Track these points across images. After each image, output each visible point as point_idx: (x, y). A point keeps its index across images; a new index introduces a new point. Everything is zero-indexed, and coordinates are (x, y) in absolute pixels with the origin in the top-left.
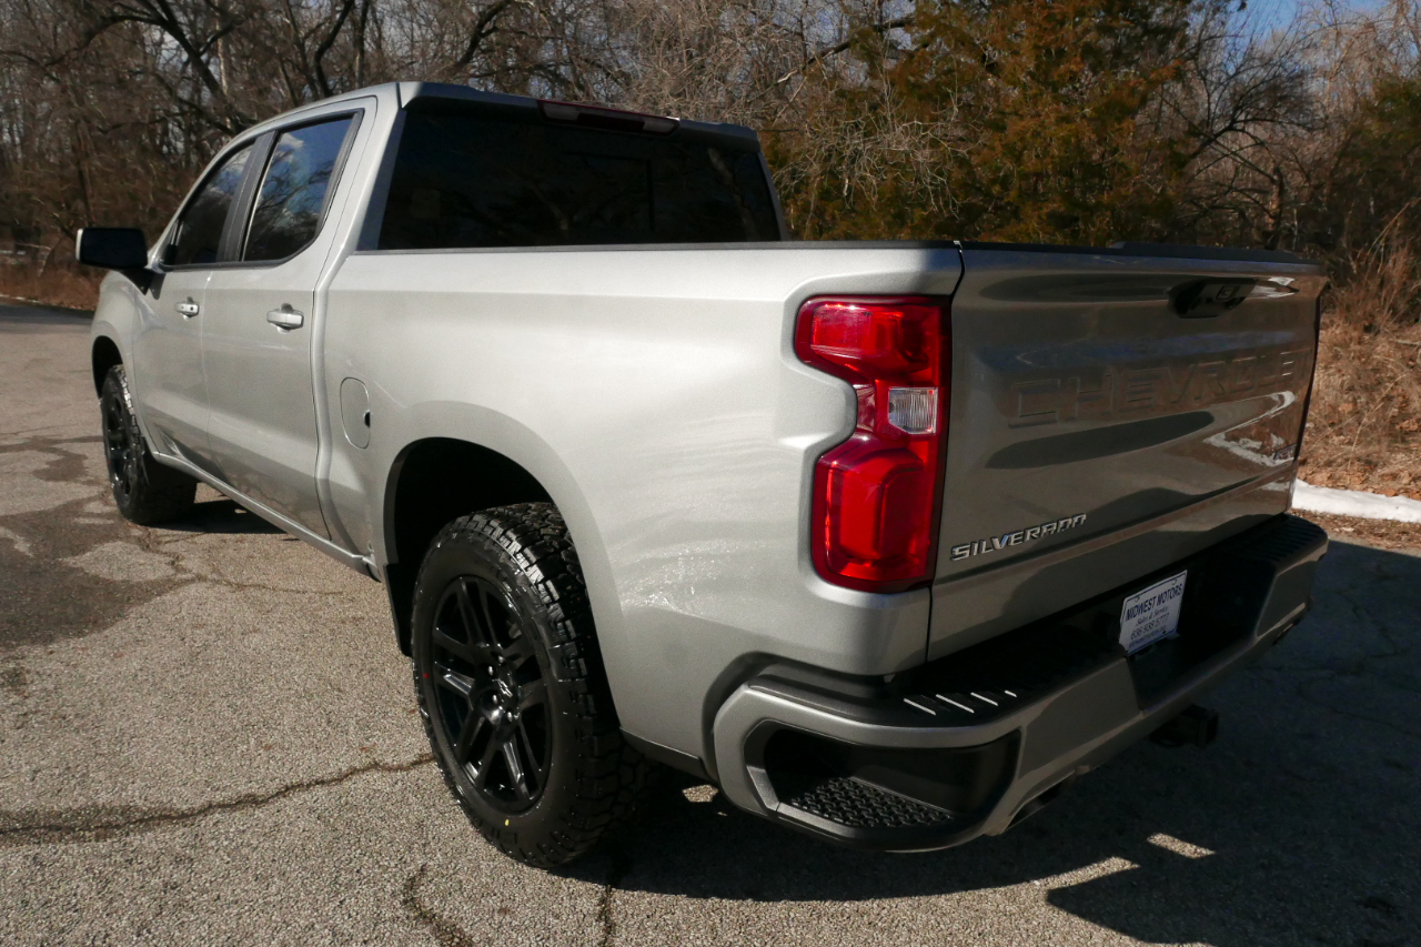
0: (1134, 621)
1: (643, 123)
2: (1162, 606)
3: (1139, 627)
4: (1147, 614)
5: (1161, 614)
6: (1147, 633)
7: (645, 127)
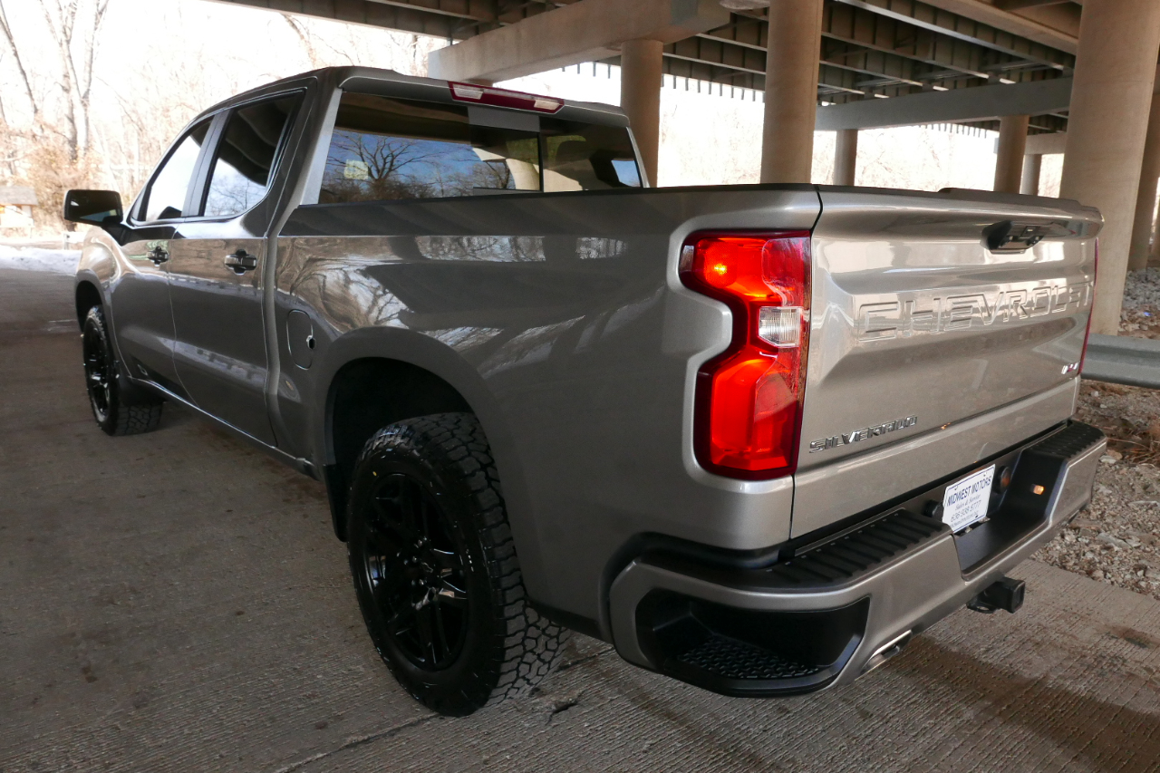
0: (954, 506)
1: (534, 102)
2: (975, 494)
3: (957, 511)
4: (964, 501)
5: (974, 501)
6: (964, 517)
7: (536, 105)
